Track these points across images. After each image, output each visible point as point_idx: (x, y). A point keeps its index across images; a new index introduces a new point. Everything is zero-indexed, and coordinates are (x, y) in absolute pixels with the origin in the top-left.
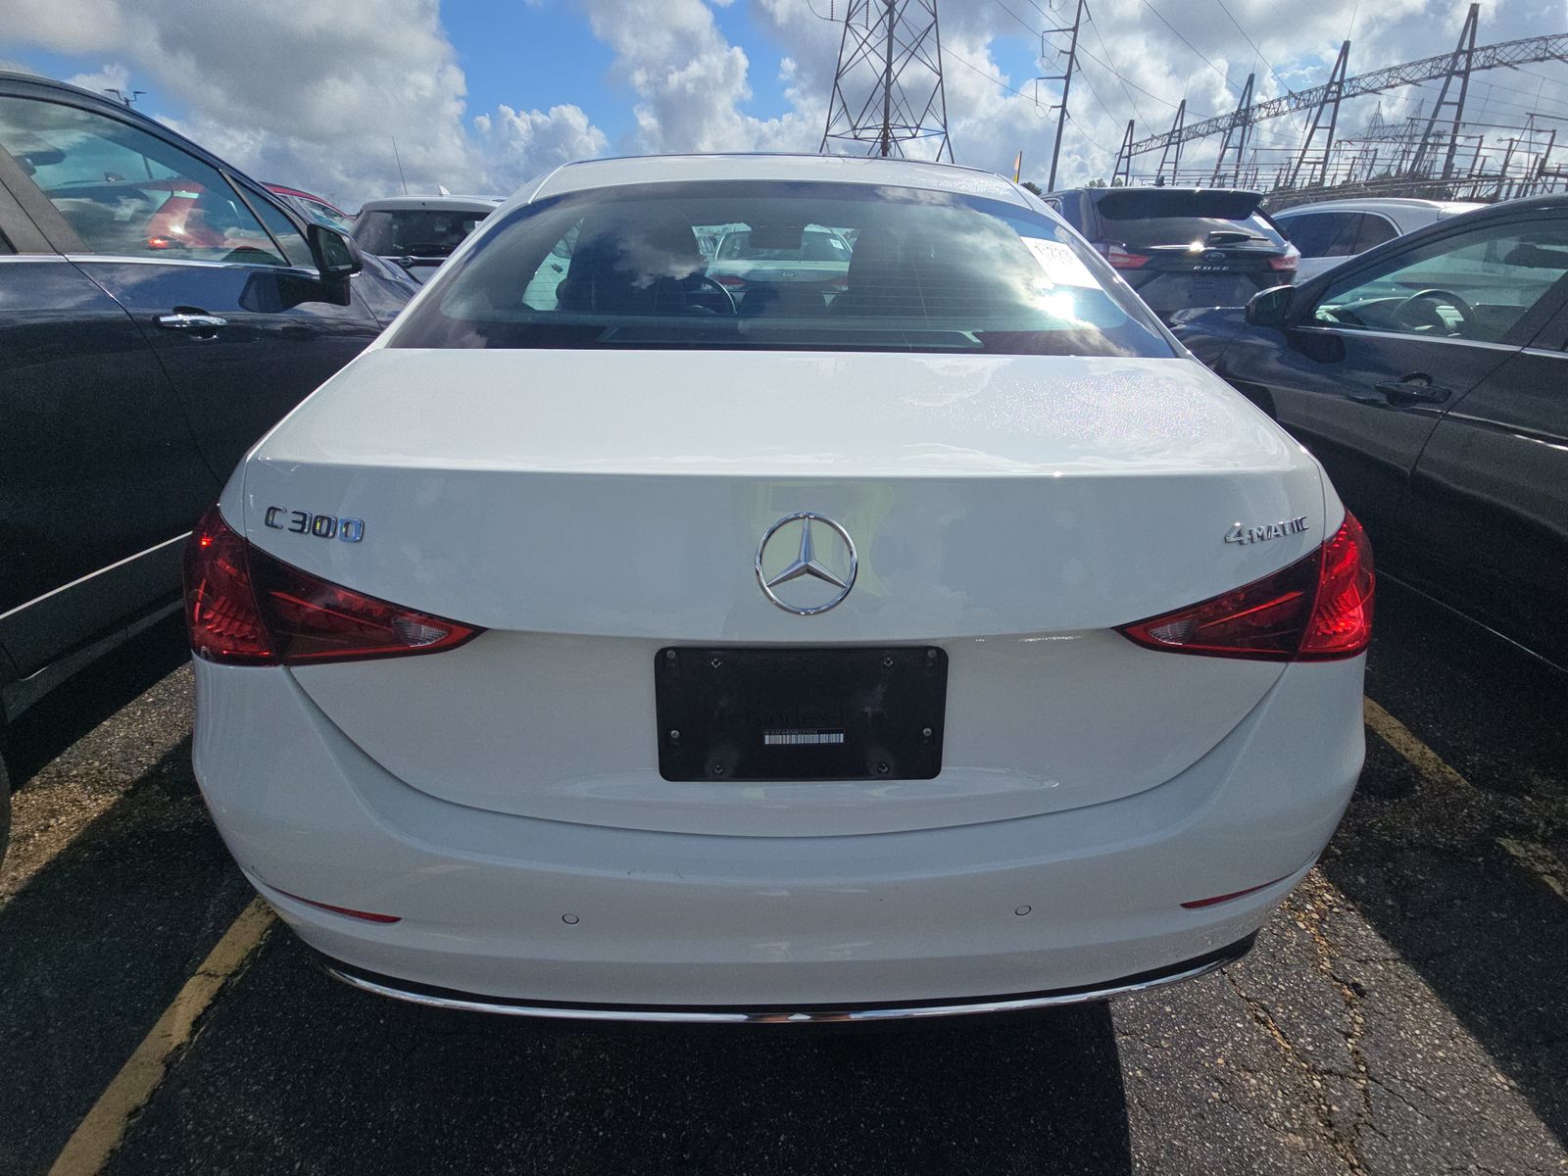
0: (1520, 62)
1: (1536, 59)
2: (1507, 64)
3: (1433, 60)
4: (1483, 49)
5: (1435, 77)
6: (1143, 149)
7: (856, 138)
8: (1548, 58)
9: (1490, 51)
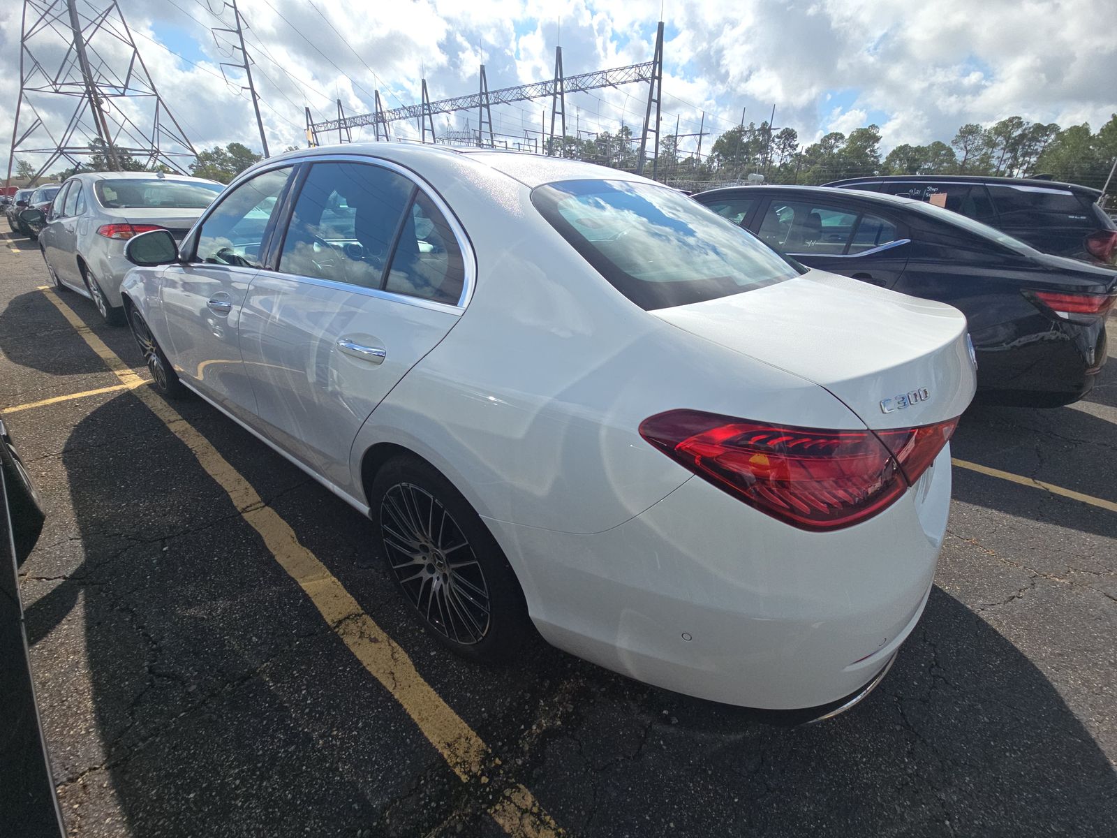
0: (510, 101)
1: (518, 99)
2: (505, 102)
3: (470, 96)
4: (492, 92)
5: (474, 107)
6: (323, 129)
7: (57, 91)
8: (523, 99)
9: (496, 94)
